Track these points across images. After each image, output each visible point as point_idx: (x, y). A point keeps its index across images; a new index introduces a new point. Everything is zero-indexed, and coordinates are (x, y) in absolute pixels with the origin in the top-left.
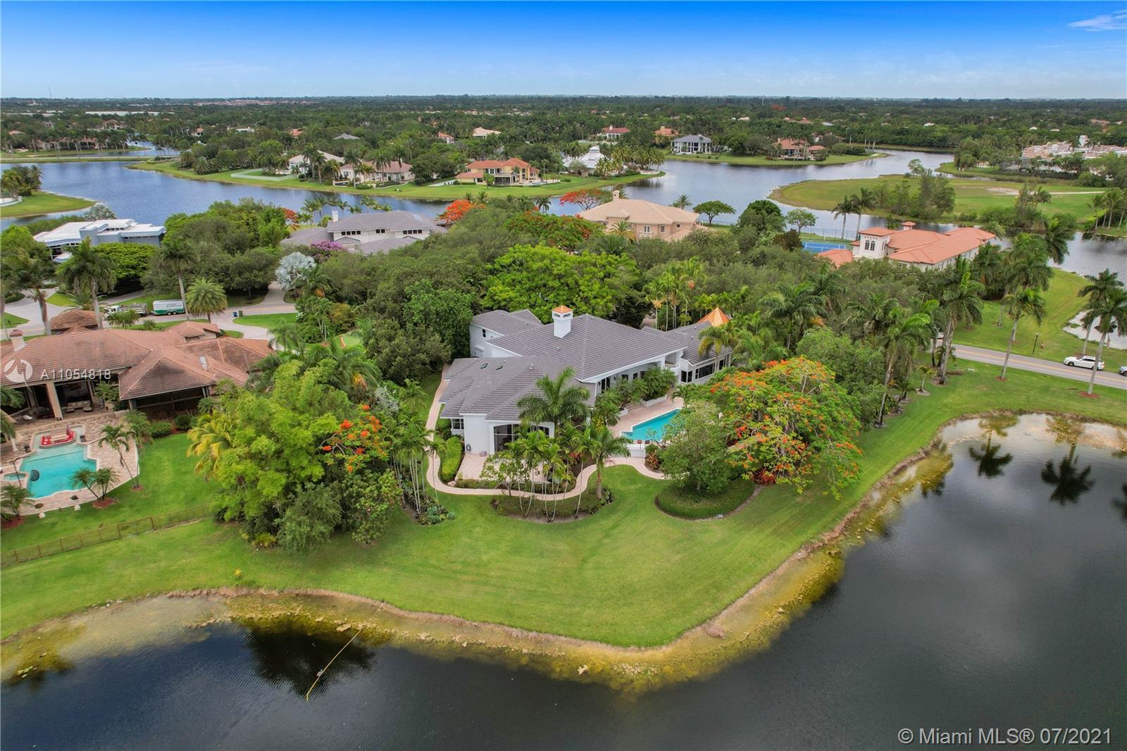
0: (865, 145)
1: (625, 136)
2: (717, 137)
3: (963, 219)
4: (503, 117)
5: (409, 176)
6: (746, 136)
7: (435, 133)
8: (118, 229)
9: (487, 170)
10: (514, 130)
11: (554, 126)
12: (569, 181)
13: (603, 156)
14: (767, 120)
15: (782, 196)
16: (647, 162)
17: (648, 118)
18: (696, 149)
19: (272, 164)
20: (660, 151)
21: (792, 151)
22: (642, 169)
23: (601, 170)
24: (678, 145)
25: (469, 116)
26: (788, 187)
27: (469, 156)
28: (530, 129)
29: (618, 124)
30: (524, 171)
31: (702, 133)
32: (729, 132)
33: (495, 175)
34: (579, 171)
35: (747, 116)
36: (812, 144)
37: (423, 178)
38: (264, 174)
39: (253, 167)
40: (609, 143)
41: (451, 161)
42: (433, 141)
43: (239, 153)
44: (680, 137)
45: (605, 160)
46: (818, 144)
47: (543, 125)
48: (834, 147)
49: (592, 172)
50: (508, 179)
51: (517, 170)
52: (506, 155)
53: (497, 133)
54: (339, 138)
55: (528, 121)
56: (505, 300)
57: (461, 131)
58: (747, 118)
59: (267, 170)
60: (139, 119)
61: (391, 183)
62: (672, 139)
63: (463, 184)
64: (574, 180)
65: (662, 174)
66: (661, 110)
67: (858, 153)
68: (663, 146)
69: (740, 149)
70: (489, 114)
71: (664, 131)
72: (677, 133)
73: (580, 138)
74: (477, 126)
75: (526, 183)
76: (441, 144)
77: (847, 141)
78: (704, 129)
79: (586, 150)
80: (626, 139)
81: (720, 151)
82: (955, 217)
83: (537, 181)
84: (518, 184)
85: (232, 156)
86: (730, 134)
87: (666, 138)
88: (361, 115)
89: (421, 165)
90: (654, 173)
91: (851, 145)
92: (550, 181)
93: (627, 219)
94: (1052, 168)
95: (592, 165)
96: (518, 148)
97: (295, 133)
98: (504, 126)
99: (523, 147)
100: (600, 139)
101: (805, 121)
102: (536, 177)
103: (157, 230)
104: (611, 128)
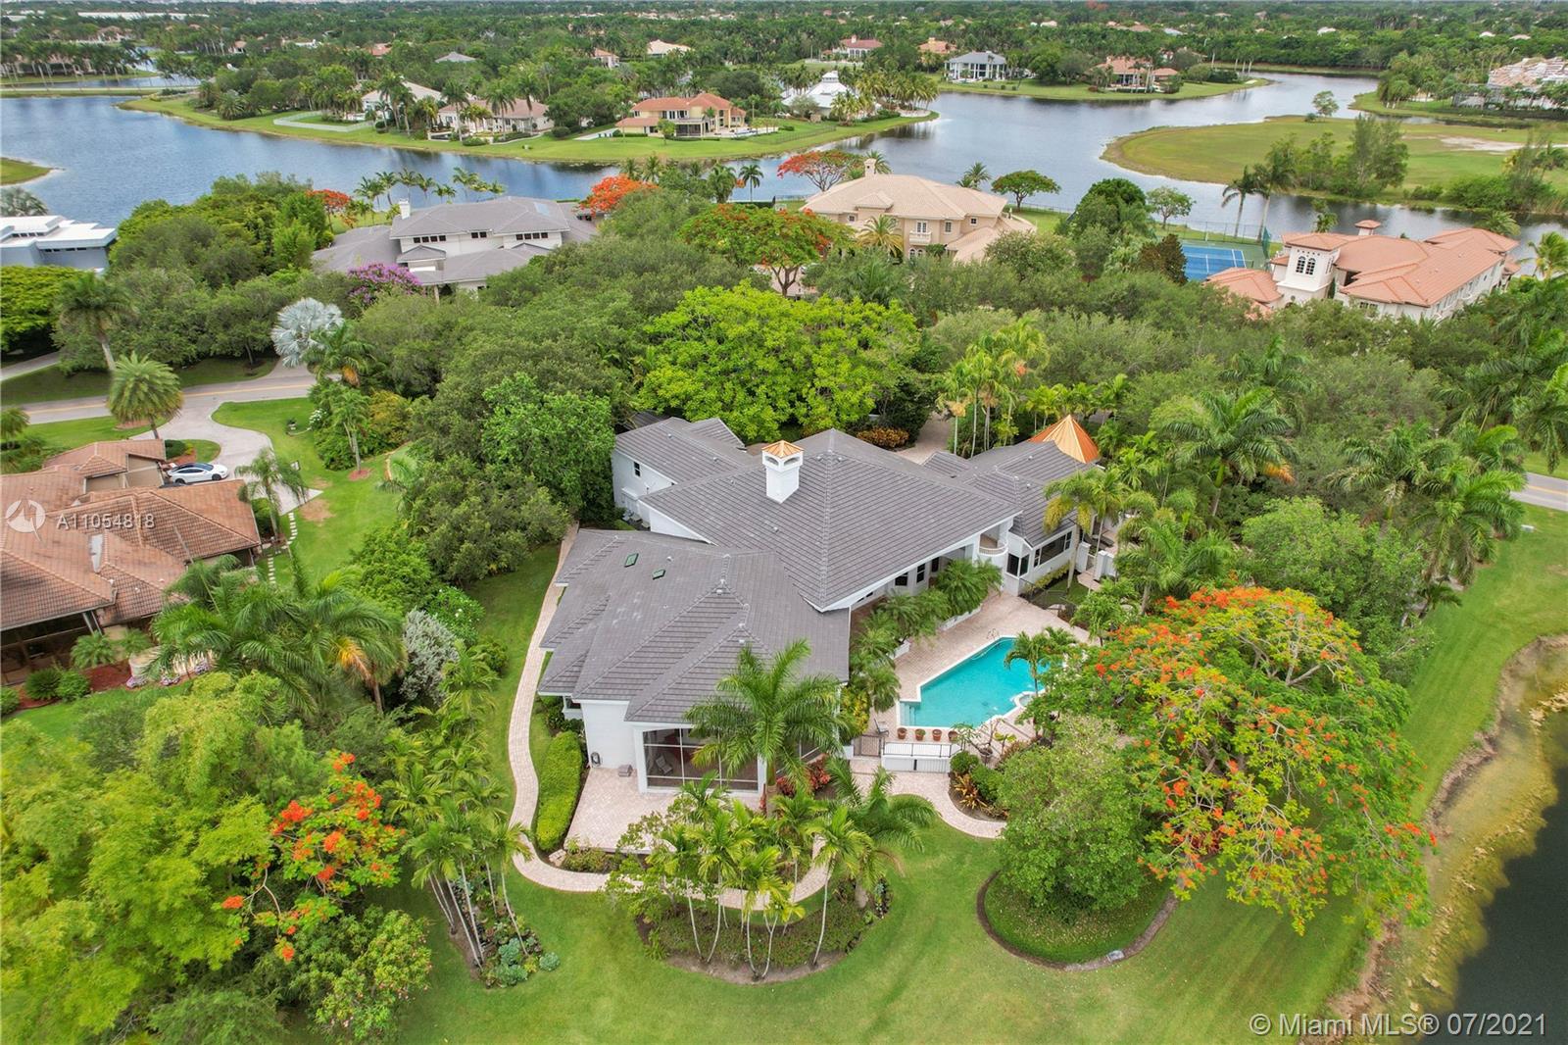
0: (1236, 66)
1: (874, 53)
2: (1015, 55)
3: (1418, 196)
4: (694, 23)
5: (545, 124)
6: (1059, 53)
7: (590, 50)
8: (32, 235)
9: (664, 113)
10: (708, 45)
11: (768, 37)
12: (791, 129)
13: (843, 89)
14: (1084, 26)
15: (1123, 155)
16: (911, 97)
17: (907, 24)
18: (982, 74)
19: (335, 104)
20: (928, 76)
21: (1129, 78)
22: (903, 107)
23: (840, 110)
24: (955, 67)
25: (643, 21)
26: (1130, 139)
27: (638, 89)
28: (733, 42)
29: (864, 33)
30: (721, 113)
31: (991, 48)
32: (1031, 48)
33: (677, 121)
34: (807, 112)
35: (1052, 19)
36: (1158, 65)
37: (566, 126)
38: (326, 120)
39: (308, 109)
40: (850, 64)
41: (609, 99)
42: (586, 63)
43: (285, 86)
44: (958, 54)
45: (848, 95)
46: (1167, 66)
47: (751, 36)
48: (1191, 70)
49: (827, 114)
50: (697, 127)
51: (711, 114)
52: (695, 87)
53: (684, 49)
54: (444, 59)
55: (731, 29)
56: (676, 397)
57: (629, 47)
58: (1053, 24)
59: (329, 113)
60: (152, 26)
61: (516, 135)
62: (946, 58)
63: (628, 135)
64: (800, 127)
65: (933, 115)
66: (926, 11)
67: (1226, 78)
68: (933, 69)
69: (1049, 75)
70: (673, 17)
71: (934, 46)
72: (953, 49)
73: (807, 56)
74: (653, 37)
75: (726, 133)
76: (596, 68)
77: (1208, 60)
78: (994, 40)
79: (817, 78)
80: (876, 60)
81: (1018, 77)
82: (1406, 194)
83: (743, 129)
84: (711, 135)
85: (274, 90)
86: (1033, 51)
87: (937, 56)
88: (485, 20)
89: (562, 106)
90: (922, 114)
91: (1215, 67)
92: (762, 130)
93: (888, 210)
94: (1535, 103)
95: (826, 102)
96: (713, 76)
97: (380, 49)
98: (694, 38)
99: (721, 74)
100: (837, 58)
101: (1139, 28)
102: (741, 122)
103: (101, 235)
104: (854, 40)
